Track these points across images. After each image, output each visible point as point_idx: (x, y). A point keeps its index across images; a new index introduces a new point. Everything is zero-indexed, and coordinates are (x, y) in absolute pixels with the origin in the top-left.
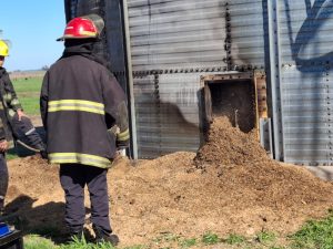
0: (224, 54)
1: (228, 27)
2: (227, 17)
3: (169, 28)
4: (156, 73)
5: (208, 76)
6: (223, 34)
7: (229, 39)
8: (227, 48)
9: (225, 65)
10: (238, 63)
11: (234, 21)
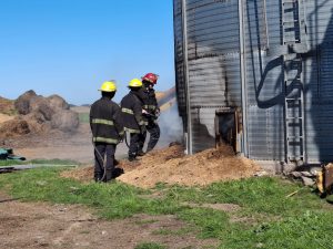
0: (224, 98)
1: (226, 84)
2: (226, 78)
3: (203, 83)
4: (199, 107)
5: (218, 110)
6: (224, 87)
7: (227, 90)
8: (226, 95)
9: (224, 104)
10: (230, 103)
11: (229, 81)
